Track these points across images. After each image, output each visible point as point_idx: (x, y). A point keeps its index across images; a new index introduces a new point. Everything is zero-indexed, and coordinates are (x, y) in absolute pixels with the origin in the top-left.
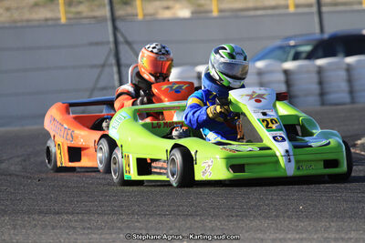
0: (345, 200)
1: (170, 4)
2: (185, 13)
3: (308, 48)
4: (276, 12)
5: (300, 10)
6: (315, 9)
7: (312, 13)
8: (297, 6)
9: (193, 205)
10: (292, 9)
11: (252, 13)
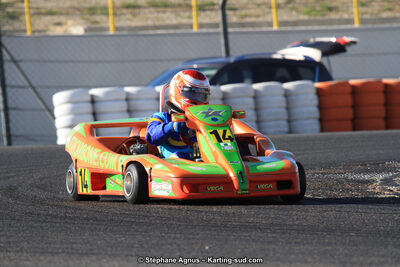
0: (254, 240)
1: (62, 19)
2: (78, 30)
3: (213, 72)
4: (178, 31)
5: (204, 30)
6: (220, 30)
7: (218, 33)
8: (201, 26)
9: (88, 242)
10: (195, 29)
11: (152, 32)
